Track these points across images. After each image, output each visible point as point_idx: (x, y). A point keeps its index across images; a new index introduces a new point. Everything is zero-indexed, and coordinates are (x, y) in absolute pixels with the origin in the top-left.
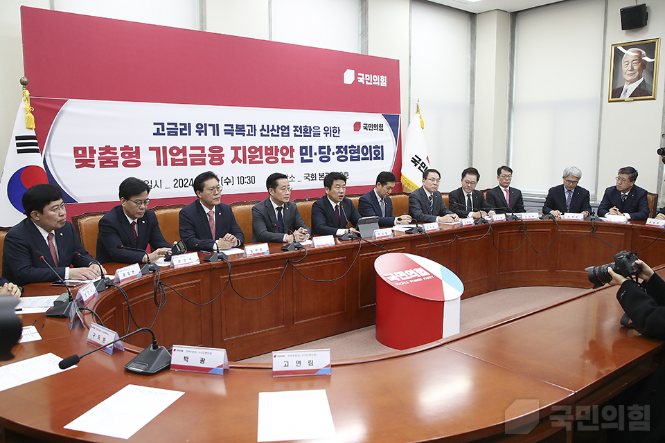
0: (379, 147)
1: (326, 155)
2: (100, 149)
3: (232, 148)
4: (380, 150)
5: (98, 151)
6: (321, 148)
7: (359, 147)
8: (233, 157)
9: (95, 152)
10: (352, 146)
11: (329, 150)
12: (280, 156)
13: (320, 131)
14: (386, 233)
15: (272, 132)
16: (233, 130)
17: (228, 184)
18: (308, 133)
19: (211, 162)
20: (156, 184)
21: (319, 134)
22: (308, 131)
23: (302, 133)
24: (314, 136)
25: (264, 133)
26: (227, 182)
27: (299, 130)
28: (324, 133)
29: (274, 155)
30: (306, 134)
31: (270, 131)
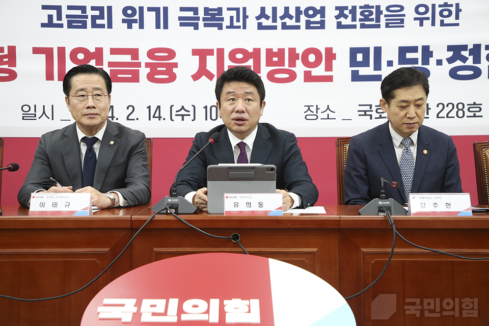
1: (420, 65)
3: (195, 52)
8: (195, 69)
12: (300, 68)
13: (404, 15)
14: (261, 205)
15: (284, 21)
16: (198, 19)
17: (183, 120)
18: (372, 20)
19: (151, 78)
20: (44, 112)
21: (402, 21)
22: (374, 16)
23: (358, 20)
24: (387, 26)
25: (265, 22)
26: (183, 116)
27: (350, 16)
28: (415, 19)
29: (286, 66)
30: (367, 23)
31: (278, 19)
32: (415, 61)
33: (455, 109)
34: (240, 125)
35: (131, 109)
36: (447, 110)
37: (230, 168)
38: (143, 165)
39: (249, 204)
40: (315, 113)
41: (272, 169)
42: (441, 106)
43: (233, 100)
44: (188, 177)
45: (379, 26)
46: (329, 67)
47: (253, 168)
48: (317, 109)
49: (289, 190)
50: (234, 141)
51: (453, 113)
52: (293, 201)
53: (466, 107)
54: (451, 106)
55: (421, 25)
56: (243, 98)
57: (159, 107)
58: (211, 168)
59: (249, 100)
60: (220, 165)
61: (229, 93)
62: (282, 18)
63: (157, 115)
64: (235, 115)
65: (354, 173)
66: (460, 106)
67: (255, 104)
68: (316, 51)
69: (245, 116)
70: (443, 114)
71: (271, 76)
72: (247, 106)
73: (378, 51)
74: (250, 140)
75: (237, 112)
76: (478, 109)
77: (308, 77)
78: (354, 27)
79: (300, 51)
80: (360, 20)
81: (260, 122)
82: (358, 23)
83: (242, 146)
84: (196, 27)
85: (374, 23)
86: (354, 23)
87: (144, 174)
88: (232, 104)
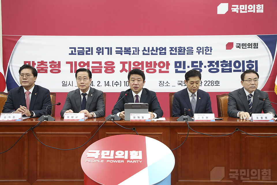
0: (253, 62)
1: (199, 67)
2: (38, 62)
3: (121, 63)
4: (254, 64)
5: (37, 64)
6: (193, 63)
7: (231, 62)
8: (121, 68)
9: (35, 64)
10: (224, 61)
11: (201, 64)
12: (157, 68)
13: (193, 51)
14: (143, 117)
15: (152, 52)
16: (122, 51)
17: (117, 86)
18: (182, 52)
19: (106, 71)
20: (69, 84)
21: (192, 53)
22: (183, 51)
23: (177, 52)
24: (187, 54)
25: (145, 52)
26: (117, 85)
27: (175, 50)
28: (197, 52)
29: (153, 68)
30: (180, 53)
31: (150, 51)
32: (197, 66)
33: (211, 83)
34: (136, 89)
35: (99, 82)
36: (208, 83)
37: (132, 104)
38: (102, 103)
39: (139, 117)
40: (163, 84)
41: (147, 105)
42: (206, 82)
43: (133, 80)
44: (118, 107)
45: (184, 54)
46: (167, 68)
47: (140, 104)
48: (164, 82)
49: (153, 112)
50: (134, 94)
51: (210, 84)
52: (154, 116)
53: (214, 82)
54: (209, 82)
55: (199, 54)
56: (137, 80)
57: (108, 82)
58: (125, 104)
59: (139, 81)
60: (129, 103)
61: (132, 78)
62: (151, 51)
63: (108, 84)
64: (134, 86)
65: (175, 106)
66: (212, 82)
67: (142, 82)
68: (163, 62)
69: (138, 86)
70: (207, 84)
71: (147, 71)
72: (138, 83)
73: (184, 62)
74: (140, 94)
75: (135, 85)
76: (218, 83)
77: (160, 71)
78: (176, 54)
79: (157, 62)
80: (178, 52)
81: (143, 88)
82: (177, 53)
83: (137, 96)
84: (122, 54)
85: (183, 53)
86: (176, 53)
87: (103, 106)
88: (133, 82)
